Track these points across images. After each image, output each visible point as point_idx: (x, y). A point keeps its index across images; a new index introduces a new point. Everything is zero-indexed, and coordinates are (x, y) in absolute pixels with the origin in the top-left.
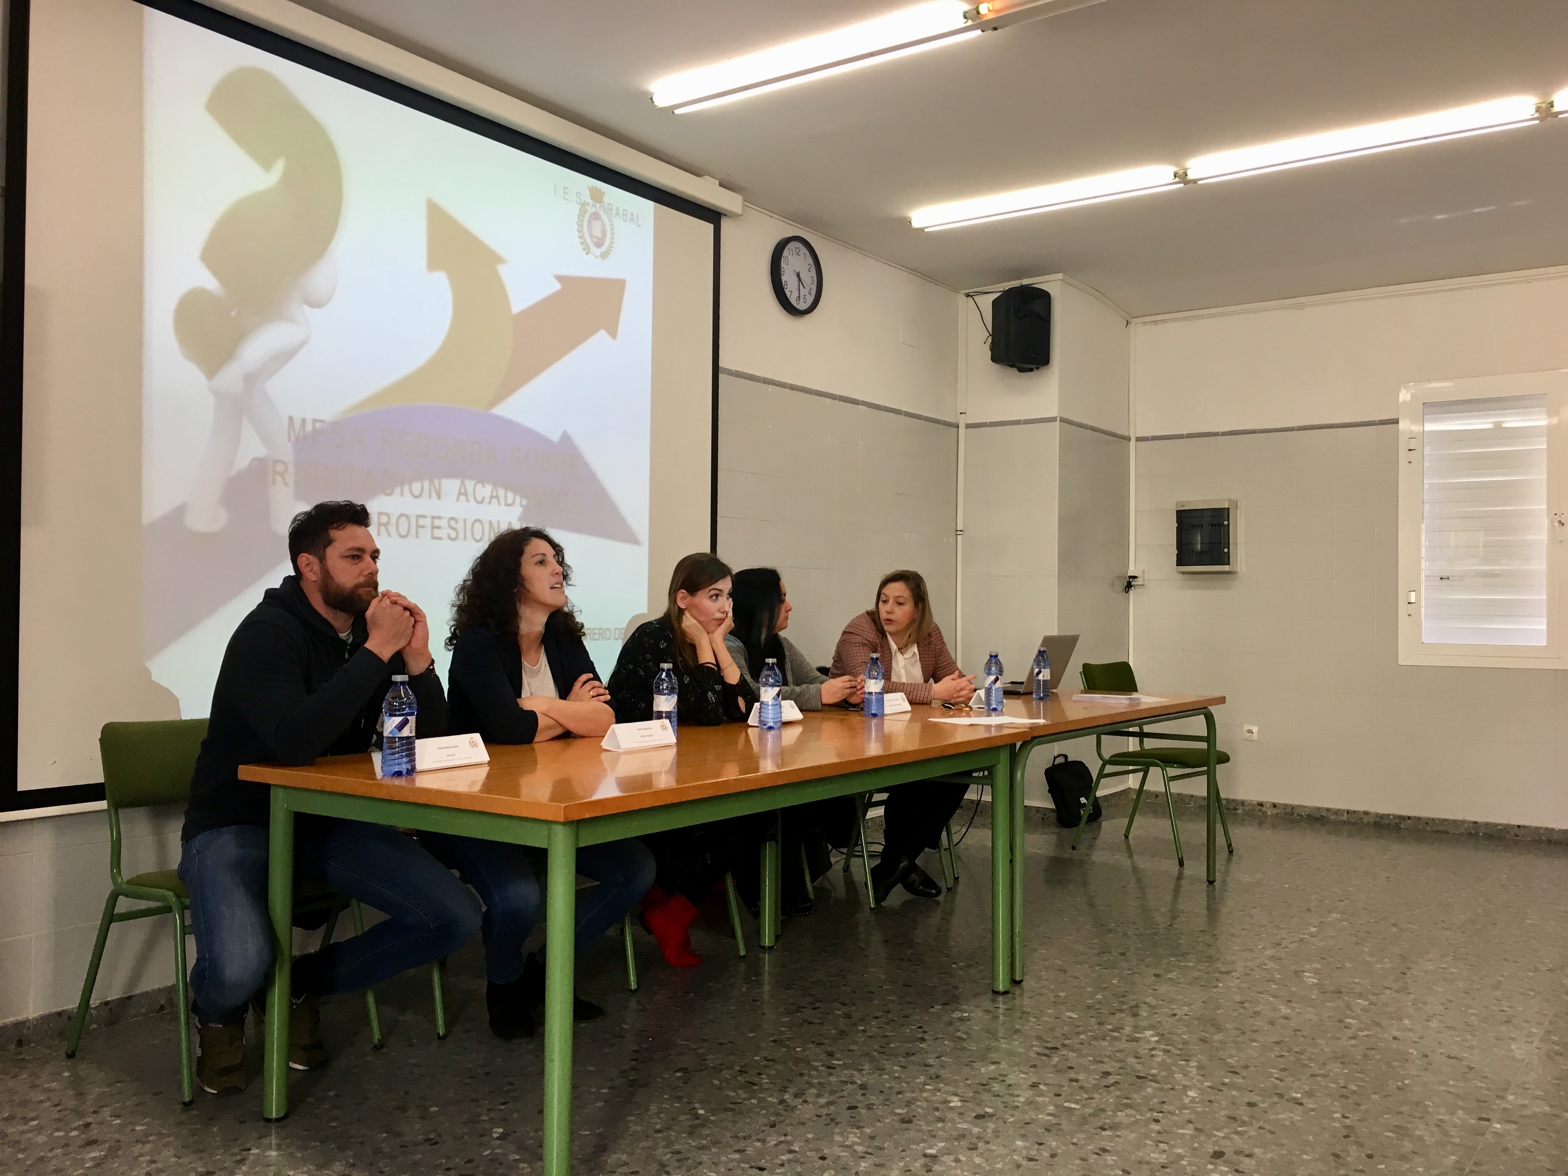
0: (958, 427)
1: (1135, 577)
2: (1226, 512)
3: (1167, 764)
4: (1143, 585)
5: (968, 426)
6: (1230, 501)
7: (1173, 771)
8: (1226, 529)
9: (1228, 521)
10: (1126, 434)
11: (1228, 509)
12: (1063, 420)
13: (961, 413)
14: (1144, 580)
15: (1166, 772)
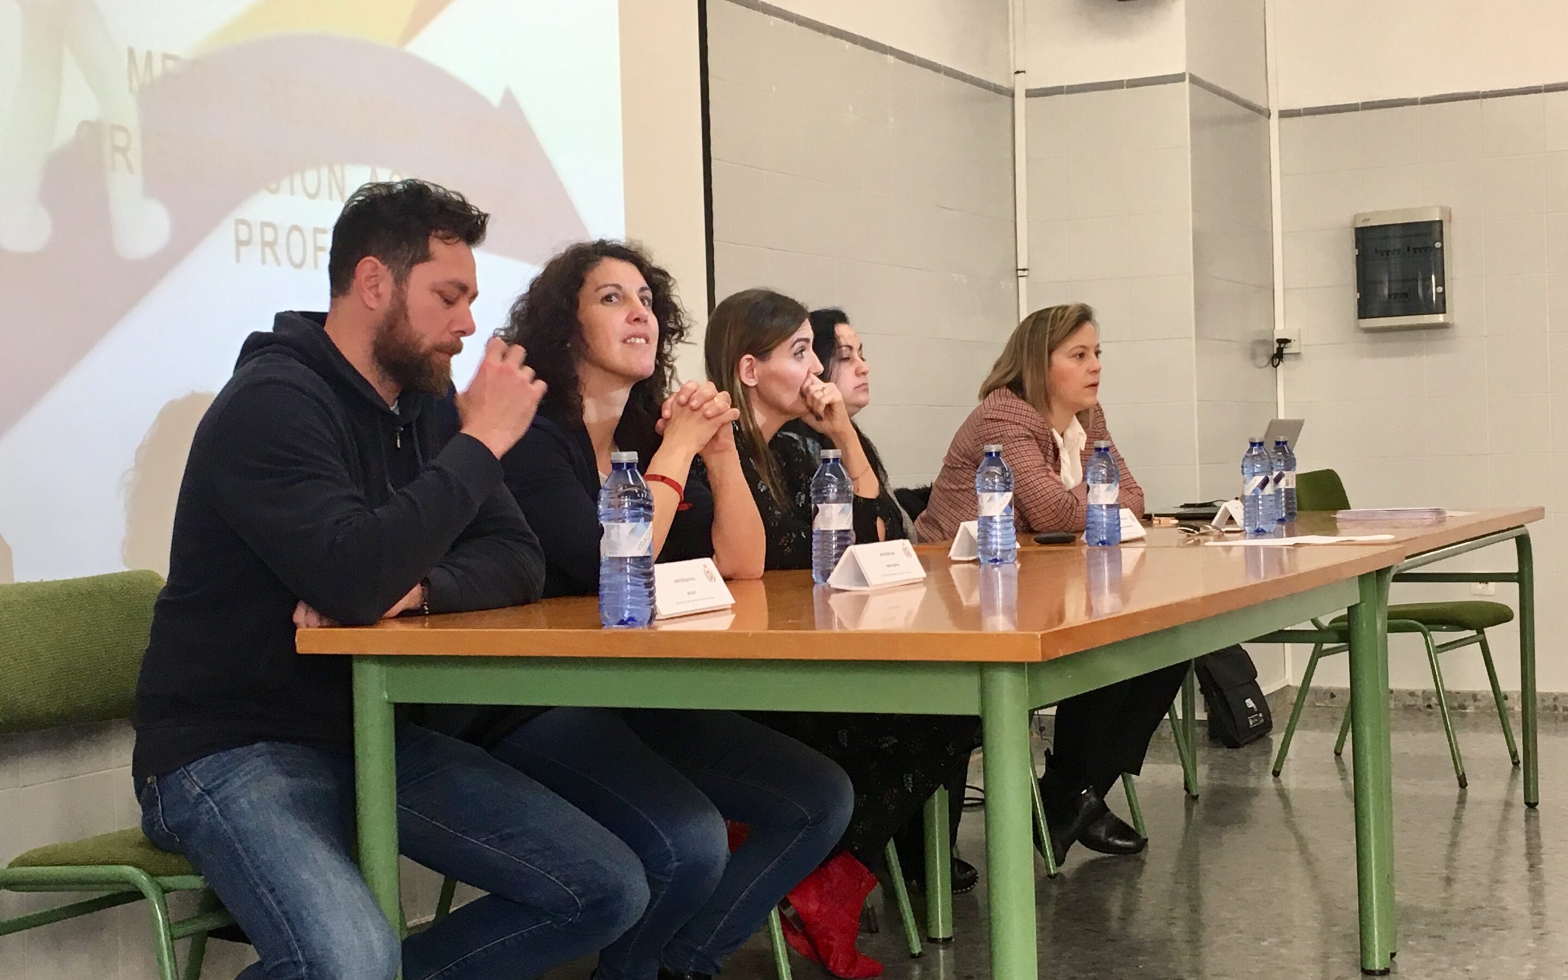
0: (1013, 96)
1: (1286, 341)
2: (1437, 227)
3: (1431, 627)
4: (1298, 354)
5: (1030, 94)
6: (1442, 209)
7: (1441, 637)
8: (1439, 255)
9: (1442, 242)
10: (1261, 103)
11: (1441, 222)
12: (1194, 80)
13: (1018, 72)
14: (1300, 346)
15: (1431, 636)
